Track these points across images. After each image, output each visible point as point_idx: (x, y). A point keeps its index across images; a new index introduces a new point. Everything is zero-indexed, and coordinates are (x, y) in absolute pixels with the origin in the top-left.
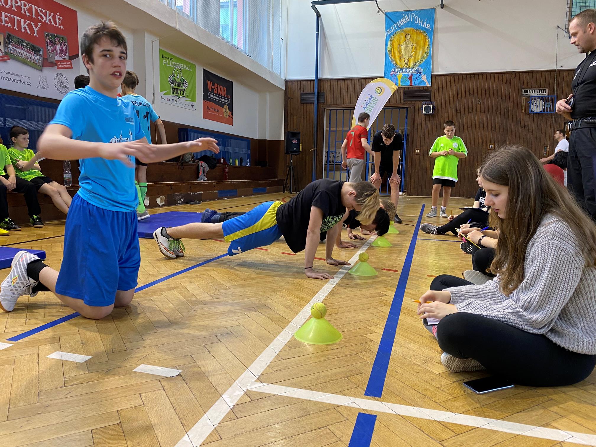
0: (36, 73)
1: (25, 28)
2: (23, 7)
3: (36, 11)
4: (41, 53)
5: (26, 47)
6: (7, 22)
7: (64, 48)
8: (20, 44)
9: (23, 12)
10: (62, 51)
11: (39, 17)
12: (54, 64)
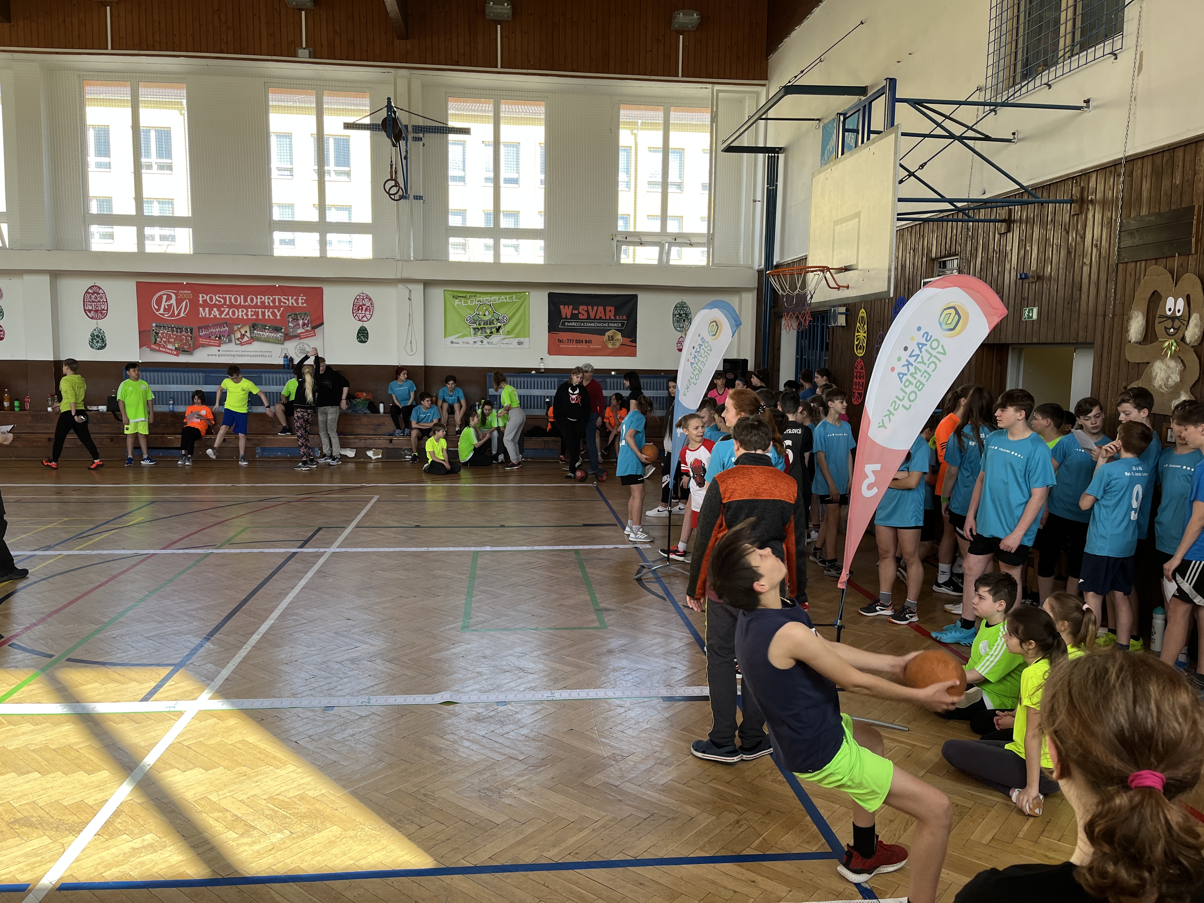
0: (279, 347)
1: (269, 316)
2: (266, 301)
3: (280, 300)
4: (283, 330)
5: (268, 330)
6: (252, 315)
7: (306, 322)
8: (264, 328)
9: (267, 304)
10: (304, 324)
11: (282, 304)
12: (298, 336)
